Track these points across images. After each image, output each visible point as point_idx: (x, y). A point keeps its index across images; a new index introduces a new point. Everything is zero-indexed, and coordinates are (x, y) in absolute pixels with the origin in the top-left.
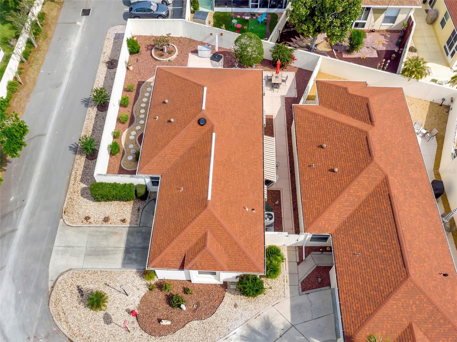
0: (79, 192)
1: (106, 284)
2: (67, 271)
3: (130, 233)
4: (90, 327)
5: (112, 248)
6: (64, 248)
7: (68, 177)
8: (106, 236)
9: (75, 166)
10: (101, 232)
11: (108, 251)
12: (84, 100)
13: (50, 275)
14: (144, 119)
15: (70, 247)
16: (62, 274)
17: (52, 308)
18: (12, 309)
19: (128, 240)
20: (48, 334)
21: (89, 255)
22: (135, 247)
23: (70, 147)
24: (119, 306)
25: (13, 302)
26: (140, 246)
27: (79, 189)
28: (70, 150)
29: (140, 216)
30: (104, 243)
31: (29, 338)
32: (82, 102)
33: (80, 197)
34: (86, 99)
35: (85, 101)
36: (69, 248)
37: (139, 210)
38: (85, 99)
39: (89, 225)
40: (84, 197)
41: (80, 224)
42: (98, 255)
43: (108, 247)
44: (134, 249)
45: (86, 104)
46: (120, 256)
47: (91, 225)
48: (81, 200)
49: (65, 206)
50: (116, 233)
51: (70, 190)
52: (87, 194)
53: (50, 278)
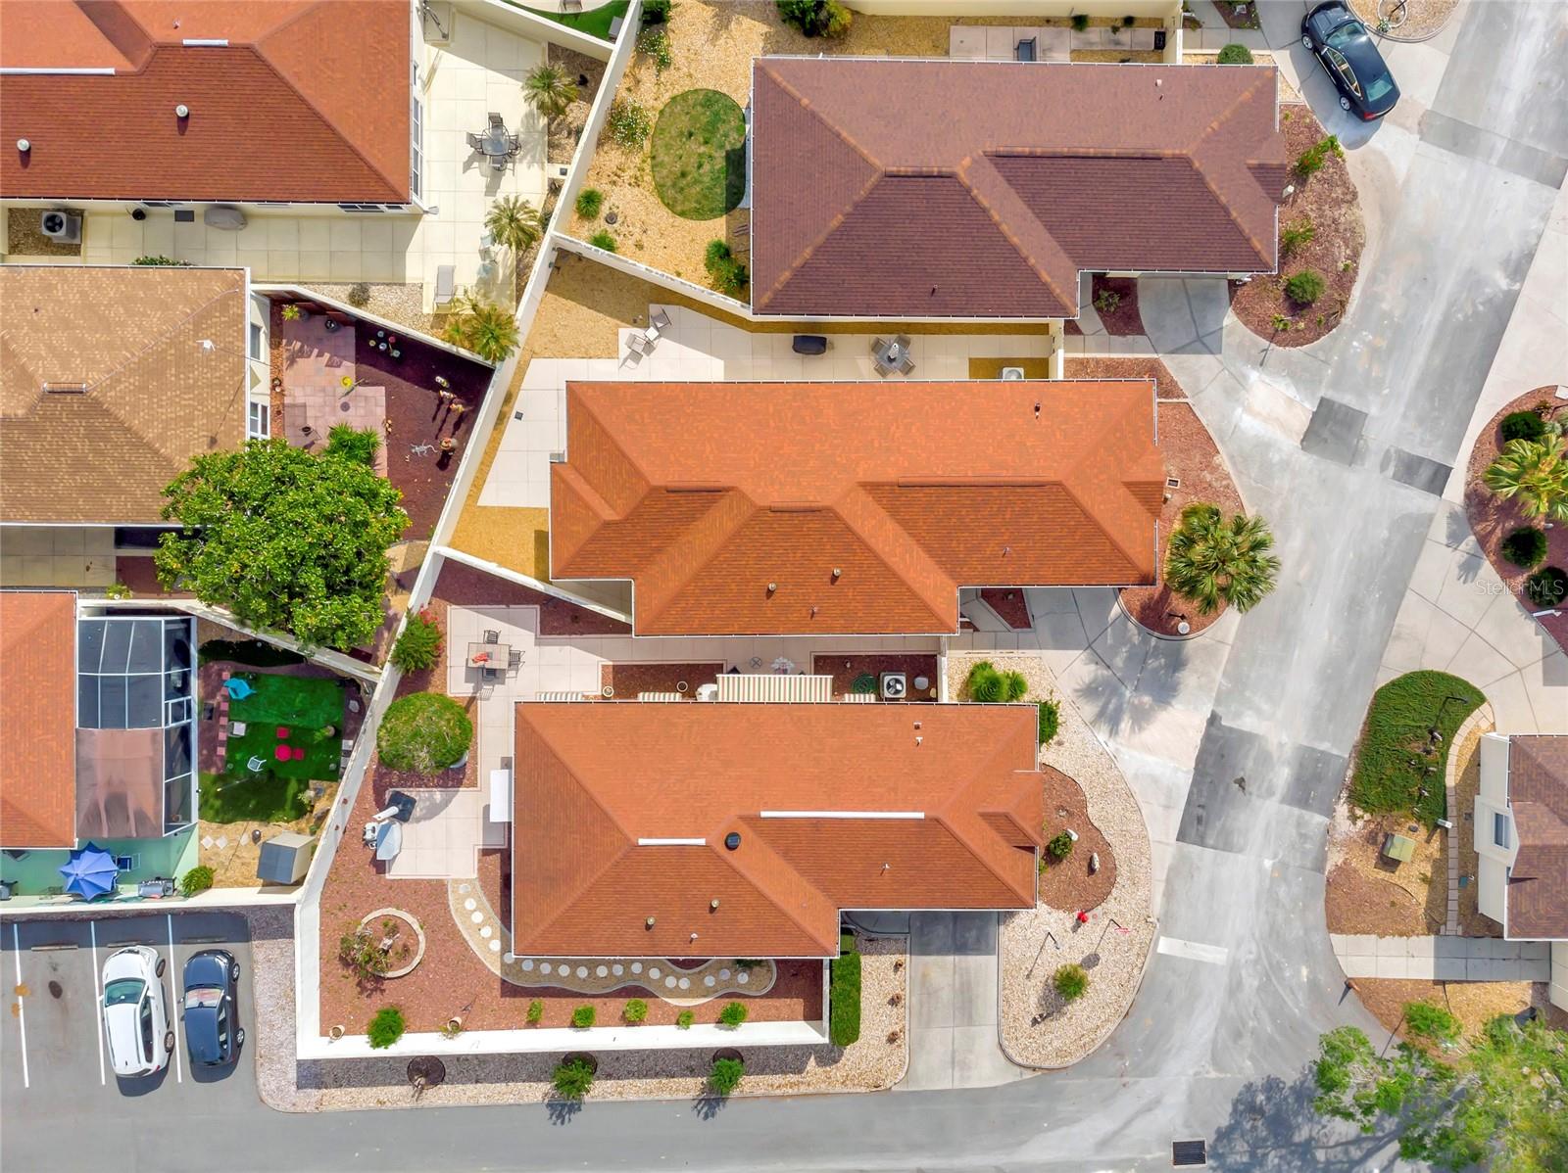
0: (828, 1069)
1: (1028, 976)
2: (1003, 1051)
3: (924, 950)
4: (1104, 987)
5: (957, 977)
6: (957, 1069)
7: (789, 1100)
8: (929, 994)
9: (759, 1092)
10: (922, 1006)
11: (962, 984)
12: (558, 1118)
13: (1010, 1081)
14: (627, 965)
15: (953, 1058)
16: (1009, 1059)
17: (1071, 1061)
18: (1076, 1129)
19: (940, 952)
20: (1117, 1055)
21: (970, 1017)
22: (954, 933)
23: (706, 1117)
24: (1067, 946)
25: (1063, 1131)
26: (951, 926)
27: (819, 1070)
28: (713, 1115)
29: (887, 936)
30: (946, 995)
31: (1124, 1085)
32: (563, 1123)
33: (839, 1065)
34: (552, 1115)
35: (561, 1116)
36: (956, 1060)
37: (870, 940)
38: (554, 1118)
39: (907, 1032)
40: (841, 1054)
41: (905, 1050)
42: (971, 1001)
43: (954, 985)
44: (958, 936)
45: (570, 1112)
46: (972, 961)
47: (907, 1028)
48: (848, 1060)
49: (863, 1090)
50: (924, 976)
51: (823, 1088)
52: (832, 1051)
53: (1018, 1079)
